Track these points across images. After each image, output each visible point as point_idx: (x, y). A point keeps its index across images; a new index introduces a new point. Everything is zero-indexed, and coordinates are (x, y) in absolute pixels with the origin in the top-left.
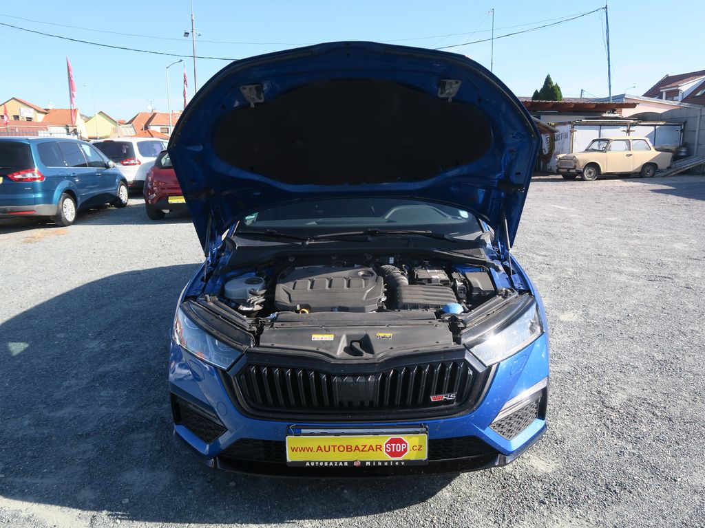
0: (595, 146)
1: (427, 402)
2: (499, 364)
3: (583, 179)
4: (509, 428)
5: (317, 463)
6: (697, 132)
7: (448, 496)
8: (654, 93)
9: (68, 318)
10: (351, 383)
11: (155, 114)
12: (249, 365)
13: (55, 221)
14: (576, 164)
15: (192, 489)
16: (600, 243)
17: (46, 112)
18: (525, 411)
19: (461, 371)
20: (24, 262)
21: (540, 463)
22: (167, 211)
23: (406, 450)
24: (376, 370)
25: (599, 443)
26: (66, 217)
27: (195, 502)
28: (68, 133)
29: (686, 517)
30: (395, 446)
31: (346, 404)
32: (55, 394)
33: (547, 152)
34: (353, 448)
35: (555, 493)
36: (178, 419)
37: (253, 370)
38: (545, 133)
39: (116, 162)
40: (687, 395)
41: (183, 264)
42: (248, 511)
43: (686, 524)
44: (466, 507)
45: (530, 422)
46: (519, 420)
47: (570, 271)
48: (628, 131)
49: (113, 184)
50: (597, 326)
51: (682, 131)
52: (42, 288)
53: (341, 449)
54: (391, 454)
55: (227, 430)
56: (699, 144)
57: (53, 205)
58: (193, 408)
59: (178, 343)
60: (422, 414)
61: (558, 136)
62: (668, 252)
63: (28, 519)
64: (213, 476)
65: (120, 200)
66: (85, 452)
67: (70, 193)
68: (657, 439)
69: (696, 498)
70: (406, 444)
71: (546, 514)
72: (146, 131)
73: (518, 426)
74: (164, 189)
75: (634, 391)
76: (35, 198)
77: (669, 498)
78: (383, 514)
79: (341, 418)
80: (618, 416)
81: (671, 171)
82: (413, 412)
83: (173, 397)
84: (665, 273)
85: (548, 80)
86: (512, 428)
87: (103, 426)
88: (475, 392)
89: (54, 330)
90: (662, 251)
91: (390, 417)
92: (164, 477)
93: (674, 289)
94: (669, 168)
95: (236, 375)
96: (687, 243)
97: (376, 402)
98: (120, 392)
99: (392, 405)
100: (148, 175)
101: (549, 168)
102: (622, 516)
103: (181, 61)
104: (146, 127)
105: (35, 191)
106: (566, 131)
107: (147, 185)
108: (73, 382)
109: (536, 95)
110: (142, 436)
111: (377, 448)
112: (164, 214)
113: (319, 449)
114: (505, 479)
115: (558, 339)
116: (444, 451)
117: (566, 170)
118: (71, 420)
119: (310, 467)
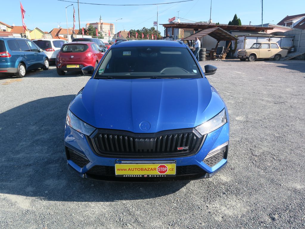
0: (255, 46)
1: (176, 150)
2: (207, 134)
3: (249, 61)
4: (211, 162)
5: (128, 176)
6: (299, 41)
7: (184, 190)
8: (281, 23)
9: (22, 116)
10: (143, 141)
11: (61, 29)
12: (99, 134)
13: (16, 75)
14: (246, 54)
15: (75, 187)
16: (255, 88)
17: (12, 27)
18: (218, 155)
19: (191, 137)
20: (3, 93)
21: (224, 178)
22: (66, 72)
23: (166, 170)
24: (154, 136)
25: (249, 170)
26: (21, 73)
27: (76, 192)
28: (22, 37)
29: (284, 200)
30: (162, 169)
31: (141, 151)
32: (16, 148)
33: (234, 49)
34: (144, 169)
35: (230, 190)
36: (69, 158)
37: (101, 136)
38: (233, 40)
39: (43, 49)
40: (288, 151)
41: (73, 94)
42: (99, 196)
43: (284, 203)
44: (192, 195)
45: (220, 160)
46: (215, 159)
47: (241, 99)
48: (269, 40)
49: (42, 59)
50: (252, 122)
51: (293, 40)
52: (10, 104)
53: (139, 169)
54: (160, 172)
55: (90, 162)
56: (299, 46)
57: (15, 68)
58: (75, 152)
59: (68, 125)
60: (174, 155)
61: (239, 41)
62: (284, 92)
63: (4, 199)
64: (84, 182)
65: (46, 67)
66: (29, 172)
67: (23, 63)
68: (274, 168)
69: (289, 192)
70: (167, 168)
71: (225, 198)
72: (57, 37)
73: (215, 161)
74: (65, 61)
75: (266, 149)
76: (7, 65)
77: (277, 192)
78: (157, 198)
79: (139, 156)
80: (258, 159)
81: (287, 58)
82: (170, 154)
83: (66, 148)
84: (282, 100)
85: (235, 17)
86: (212, 162)
87: (37, 161)
88: (197, 146)
89: (16, 121)
90: (281, 91)
91: (160, 156)
92: (63, 182)
93: (285, 107)
94: (286, 56)
95: (93, 138)
96: (292, 88)
97: (154, 150)
98: (44, 148)
99: (161, 151)
100: (57, 55)
101: (234, 56)
102: (257, 199)
103: (72, 5)
104: (57, 35)
105: (7, 62)
106: (242, 39)
107: (57, 60)
108: (24, 143)
109: (230, 23)
110: (54, 165)
111: (154, 169)
112: (65, 73)
113: (129, 169)
114: (209, 184)
115: (234, 127)
116: (183, 171)
117: (241, 57)
118: (23, 159)
119: (125, 177)
